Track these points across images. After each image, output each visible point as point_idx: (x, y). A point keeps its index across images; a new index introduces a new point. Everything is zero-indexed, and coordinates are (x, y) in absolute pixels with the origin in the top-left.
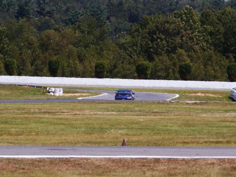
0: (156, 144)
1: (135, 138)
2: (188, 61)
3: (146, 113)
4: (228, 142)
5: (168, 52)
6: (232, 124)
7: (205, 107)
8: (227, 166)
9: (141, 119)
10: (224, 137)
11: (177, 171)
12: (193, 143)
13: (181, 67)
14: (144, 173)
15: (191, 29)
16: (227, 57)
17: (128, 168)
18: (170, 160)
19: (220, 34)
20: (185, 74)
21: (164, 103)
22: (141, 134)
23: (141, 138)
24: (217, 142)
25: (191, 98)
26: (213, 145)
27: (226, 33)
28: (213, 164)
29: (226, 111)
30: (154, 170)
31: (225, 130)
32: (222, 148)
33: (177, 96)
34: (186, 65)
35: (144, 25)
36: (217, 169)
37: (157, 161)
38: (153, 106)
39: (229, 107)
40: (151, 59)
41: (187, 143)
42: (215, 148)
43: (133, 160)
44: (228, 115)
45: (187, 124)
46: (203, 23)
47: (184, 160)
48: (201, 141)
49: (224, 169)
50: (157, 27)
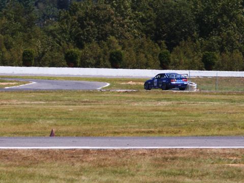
0: (86, 135)
1: (64, 129)
2: (119, 49)
3: (75, 103)
4: (160, 132)
5: (98, 39)
6: (164, 113)
7: (136, 96)
8: (159, 156)
9: (71, 108)
10: (156, 127)
11: (107, 162)
12: (124, 133)
13: (112, 54)
14: (73, 165)
15: (122, 15)
16: (160, 45)
17: (56, 159)
18: (99, 150)
19: (151, 20)
20: (116, 62)
21: (94, 92)
22: (70, 124)
23: (70, 128)
24: (148, 132)
25: (121, 87)
26: (144, 135)
27: (157, 19)
28: (144, 154)
29: (159, 100)
30: (83, 161)
31: (156, 120)
32: (154, 138)
33: (108, 84)
34: (117, 53)
35: (73, 11)
36: (148, 159)
37: (87, 152)
38: (83, 95)
39: (161, 96)
40: (81, 46)
41: (118, 133)
42: (146, 138)
43: (62, 151)
44: (159, 103)
45: (118, 114)
46: (134, 9)
47: (114, 150)
48: (132, 130)
49: (156, 160)
50: (86, 13)
